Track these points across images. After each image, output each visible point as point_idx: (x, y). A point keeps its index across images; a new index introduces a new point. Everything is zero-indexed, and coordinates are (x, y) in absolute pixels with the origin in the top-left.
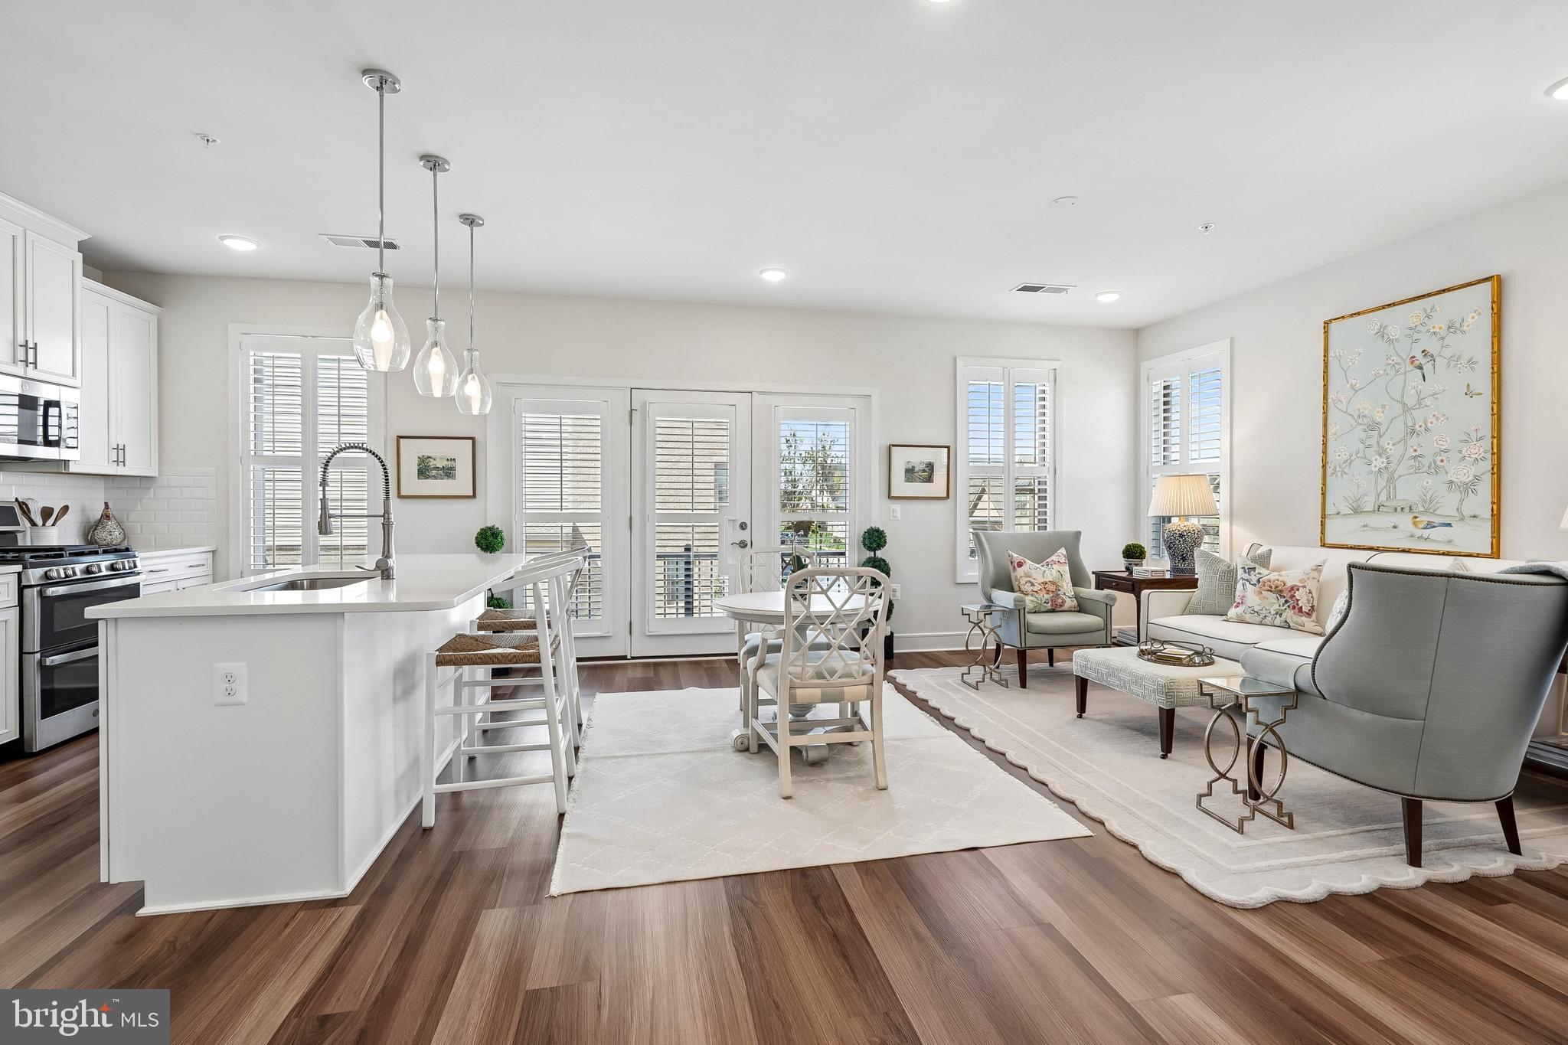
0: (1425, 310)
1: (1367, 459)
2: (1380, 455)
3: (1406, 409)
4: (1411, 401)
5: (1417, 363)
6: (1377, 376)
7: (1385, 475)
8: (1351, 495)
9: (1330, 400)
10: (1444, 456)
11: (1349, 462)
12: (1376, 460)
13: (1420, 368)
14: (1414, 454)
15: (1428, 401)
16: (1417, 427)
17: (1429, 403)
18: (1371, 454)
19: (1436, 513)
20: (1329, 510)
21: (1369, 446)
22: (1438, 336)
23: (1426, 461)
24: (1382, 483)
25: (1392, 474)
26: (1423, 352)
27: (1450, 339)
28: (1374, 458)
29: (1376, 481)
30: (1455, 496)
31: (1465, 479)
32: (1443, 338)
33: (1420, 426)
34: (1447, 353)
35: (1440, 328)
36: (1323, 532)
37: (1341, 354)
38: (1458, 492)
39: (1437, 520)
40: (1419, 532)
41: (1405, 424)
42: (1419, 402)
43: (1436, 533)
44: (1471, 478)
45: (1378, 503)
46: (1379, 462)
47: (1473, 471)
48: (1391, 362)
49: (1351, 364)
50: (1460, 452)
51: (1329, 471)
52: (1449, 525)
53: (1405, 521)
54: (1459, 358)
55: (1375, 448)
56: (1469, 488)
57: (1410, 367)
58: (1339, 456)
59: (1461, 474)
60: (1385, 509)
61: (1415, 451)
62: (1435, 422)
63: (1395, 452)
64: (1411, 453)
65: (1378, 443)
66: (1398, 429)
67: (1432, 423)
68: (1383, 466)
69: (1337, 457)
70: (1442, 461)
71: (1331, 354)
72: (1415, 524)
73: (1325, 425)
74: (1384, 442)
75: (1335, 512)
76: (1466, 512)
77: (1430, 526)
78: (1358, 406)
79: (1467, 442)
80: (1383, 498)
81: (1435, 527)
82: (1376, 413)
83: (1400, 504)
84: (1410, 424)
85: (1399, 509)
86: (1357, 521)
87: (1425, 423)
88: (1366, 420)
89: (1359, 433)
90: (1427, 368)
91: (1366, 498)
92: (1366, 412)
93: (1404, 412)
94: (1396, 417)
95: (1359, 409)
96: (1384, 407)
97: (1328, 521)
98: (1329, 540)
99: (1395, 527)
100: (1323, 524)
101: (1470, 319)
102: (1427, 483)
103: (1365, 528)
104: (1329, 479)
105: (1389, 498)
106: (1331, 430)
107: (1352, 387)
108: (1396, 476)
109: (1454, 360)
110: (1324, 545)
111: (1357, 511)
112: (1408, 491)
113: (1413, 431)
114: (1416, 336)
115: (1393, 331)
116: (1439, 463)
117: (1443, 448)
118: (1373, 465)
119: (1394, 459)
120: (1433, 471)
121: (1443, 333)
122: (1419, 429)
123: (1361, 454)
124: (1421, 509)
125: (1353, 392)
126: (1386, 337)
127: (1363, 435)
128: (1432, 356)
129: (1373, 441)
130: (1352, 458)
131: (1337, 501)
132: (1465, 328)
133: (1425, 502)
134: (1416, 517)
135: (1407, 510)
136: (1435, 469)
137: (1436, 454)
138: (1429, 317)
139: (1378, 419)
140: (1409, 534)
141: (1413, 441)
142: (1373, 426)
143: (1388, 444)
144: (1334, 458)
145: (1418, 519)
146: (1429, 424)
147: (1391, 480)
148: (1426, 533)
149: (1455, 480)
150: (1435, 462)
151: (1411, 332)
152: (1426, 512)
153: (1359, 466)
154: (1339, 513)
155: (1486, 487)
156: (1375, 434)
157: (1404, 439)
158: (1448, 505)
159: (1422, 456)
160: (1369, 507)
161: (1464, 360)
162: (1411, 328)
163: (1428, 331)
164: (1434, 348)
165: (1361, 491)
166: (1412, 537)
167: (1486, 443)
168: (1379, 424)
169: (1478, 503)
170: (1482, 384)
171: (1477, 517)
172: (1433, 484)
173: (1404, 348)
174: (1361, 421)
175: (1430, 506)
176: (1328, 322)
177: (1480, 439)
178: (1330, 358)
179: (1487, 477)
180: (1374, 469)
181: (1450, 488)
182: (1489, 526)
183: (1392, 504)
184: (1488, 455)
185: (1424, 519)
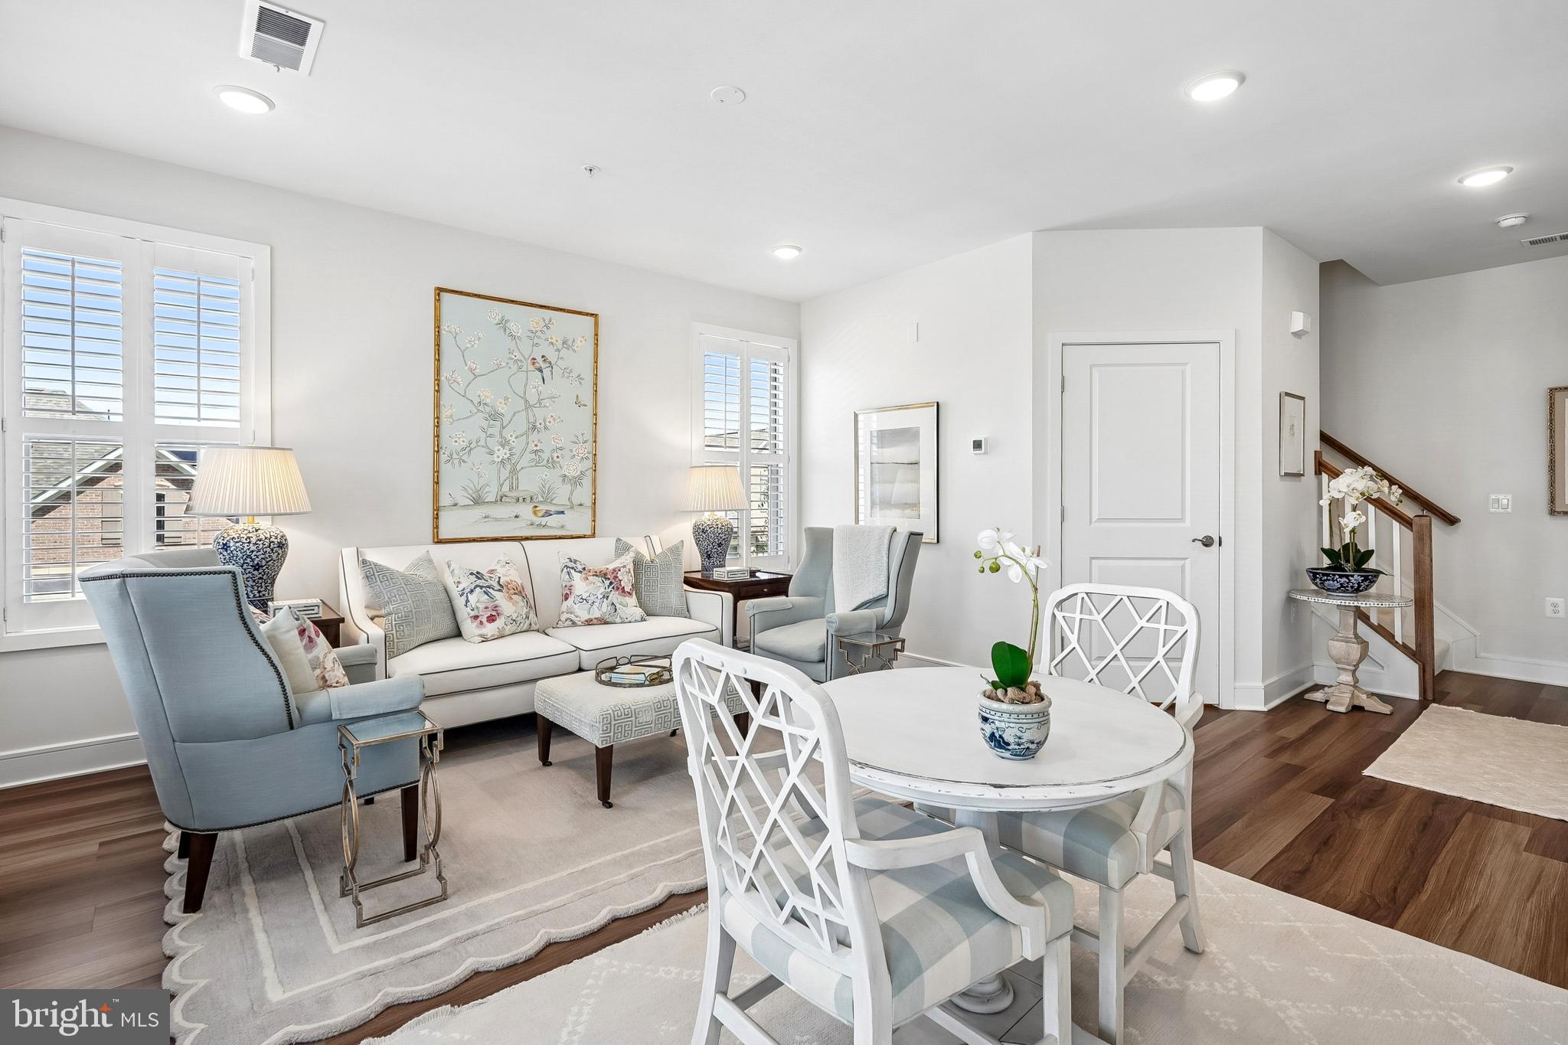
0: (544, 321)
1: (488, 448)
2: (503, 446)
3: (528, 406)
4: (533, 400)
5: (537, 365)
6: (499, 367)
7: (508, 467)
8: (471, 486)
9: (443, 378)
10: (559, 453)
11: (469, 449)
12: (498, 450)
13: (541, 371)
14: (535, 449)
15: (547, 403)
16: (538, 424)
18: (493, 444)
19: (553, 502)
20: (445, 500)
21: (491, 436)
22: (555, 348)
23: (545, 456)
24: (505, 473)
25: (515, 465)
26: (543, 357)
27: (564, 352)
28: (496, 448)
29: (499, 471)
30: (568, 487)
31: (573, 474)
32: (558, 350)
33: (541, 424)
34: (562, 364)
35: (557, 341)
36: (436, 527)
37: (458, 330)
38: (569, 485)
39: (553, 509)
40: (537, 520)
41: (528, 419)
42: (540, 401)
43: (551, 521)
44: (579, 473)
45: (500, 493)
46: (502, 453)
47: (580, 468)
48: (513, 357)
49: (469, 345)
50: (571, 451)
51: (444, 457)
52: (563, 512)
53: (526, 510)
54: (571, 371)
55: (498, 438)
56: (576, 481)
57: (531, 368)
58: (456, 442)
59: (572, 469)
60: (508, 500)
61: (536, 446)
62: (552, 422)
63: (517, 445)
64: (532, 447)
65: (501, 434)
66: (521, 424)
67: (550, 422)
68: (506, 457)
69: (454, 443)
70: (558, 457)
71: (444, 327)
72: (535, 513)
73: (437, 406)
74: (507, 434)
75: (452, 503)
76: (576, 502)
77: (548, 514)
78: (479, 392)
79: (575, 443)
80: (506, 488)
81: (551, 515)
82: (498, 403)
83: (521, 495)
84: (532, 420)
85: (521, 500)
86: (479, 512)
87: (544, 420)
88: (488, 409)
89: (479, 420)
90: (547, 372)
91: (487, 489)
92: (488, 401)
93: (526, 408)
94: (519, 412)
95: (479, 396)
96: (506, 399)
97: (442, 514)
98: (443, 535)
99: (516, 517)
100: (436, 517)
101: (579, 342)
102: (546, 475)
103: (487, 520)
104: (445, 468)
105: (511, 489)
106: (445, 413)
107: (471, 370)
108: (518, 467)
109: (567, 372)
110: (440, 542)
111: (478, 501)
112: (530, 482)
113: (534, 428)
114: (536, 340)
115: (512, 325)
116: (555, 458)
117: (558, 445)
118: (495, 455)
119: (517, 451)
120: (550, 465)
121: (559, 345)
122: (539, 426)
123: (482, 443)
124: (541, 499)
125: (473, 376)
126: (508, 331)
127: (485, 424)
128: (550, 363)
129: (495, 431)
130: (472, 446)
131: (451, 490)
132: (575, 348)
133: (543, 492)
134: (536, 507)
135: (528, 500)
136: (552, 463)
137: (553, 451)
138: (547, 326)
139: (503, 411)
140: (529, 523)
141: (534, 436)
142: (495, 416)
143: (511, 436)
144: (449, 443)
145: (537, 509)
146: (548, 423)
147: (514, 471)
148: (544, 520)
149: (568, 474)
150: (552, 459)
151: (532, 335)
153: (479, 454)
154: (455, 505)
155: (587, 482)
156: (498, 424)
157: (526, 433)
158: (561, 496)
159: (541, 451)
160: (491, 498)
161: (574, 374)
162: (532, 331)
163: (547, 340)
164: (552, 357)
165: (482, 482)
166: (532, 524)
167: (589, 446)
168: (502, 415)
169: (583, 494)
170: (587, 397)
171: (581, 505)
172: (551, 476)
173: (526, 347)
174: (481, 408)
175: (548, 496)
176: (440, 290)
177: (585, 442)
178: (443, 332)
179: (590, 473)
180: (497, 460)
181: (564, 480)
182: (590, 512)
183: (514, 494)
184: (590, 456)
185: (543, 508)
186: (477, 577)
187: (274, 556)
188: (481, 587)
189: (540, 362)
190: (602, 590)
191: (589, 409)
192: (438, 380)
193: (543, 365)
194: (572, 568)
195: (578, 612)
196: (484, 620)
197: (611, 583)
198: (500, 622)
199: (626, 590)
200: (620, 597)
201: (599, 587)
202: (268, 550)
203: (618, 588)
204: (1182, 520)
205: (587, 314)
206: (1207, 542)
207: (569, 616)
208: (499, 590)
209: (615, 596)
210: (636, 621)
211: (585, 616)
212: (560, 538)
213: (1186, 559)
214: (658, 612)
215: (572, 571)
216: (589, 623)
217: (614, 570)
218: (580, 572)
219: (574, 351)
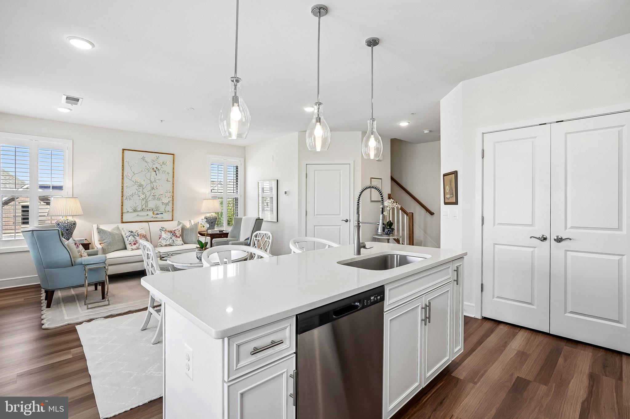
0: (157, 157)
1: (138, 195)
2: (143, 194)
3: (151, 182)
4: (153, 180)
5: (154, 170)
6: (142, 171)
7: (145, 200)
8: (133, 206)
9: (124, 175)
10: (161, 196)
11: (132, 195)
13: (156, 172)
15: (157, 181)
17: (158, 182)
18: (140, 194)
19: (159, 210)
20: (125, 211)
21: (139, 191)
22: (160, 165)
23: (156, 197)
24: (144, 202)
25: (147, 200)
26: (156, 167)
27: (163, 166)
29: (142, 202)
30: (164, 206)
31: (166, 202)
34: (162, 169)
35: (161, 163)
36: (122, 218)
37: (129, 161)
39: (159, 212)
40: (154, 216)
41: (151, 186)
42: (155, 181)
43: (158, 216)
44: (168, 202)
45: (142, 208)
46: (143, 196)
47: (168, 200)
48: (146, 168)
49: (132, 165)
50: (165, 195)
51: (124, 198)
52: (162, 214)
53: (150, 213)
54: (165, 171)
55: (141, 192)
56: (167, 204)
57: (152, 171)
58: (128, 193)
59: (165, 200)
60: (144, 210)
61: (154, 194)
62: (159, 187)
63: (148, 194)
64: (152, 194)
65: (142, 191)
66: (149, 187)
71: (125, 160)
72: (153, 214)
73: (123, 183)
74: (144, 191)
77: (157, 214)
78: (135, 179)
79: (167, 193)
80: (144, 207)
81: (159, 214)
82: (141, 182)
83: (149, 209)
86: (135, 214)
87: (156, 186)
88: (138, 184)
89: (136, 187)
90: (157, 172)
91: (138, 207)
92: (138, 181)
94: (148, 184)
96: (144, 180)
97: (124, 214)
98: (124, 221)
99: (147, 215)
100: (122, 215)
102: (157, 203)
103: (138, 216)
104: (125, 201)
105: (146, 207)
106: (125, 185)
107: (133, 172)
109: (164, 172)
110: (123, 223)
111: (135, 211)
112: (151, 205)
113: (153, 188)
114: (154, 163)
115: (146, 159)
117: (161, 194)
119: (148, 196)
122: (155, 188)
123: (136, 194)
125: (134, 174)
126: (145, 160)
127: (137, 188)
128: (158, 169)
129: (141, 190)
131: (127, 207)
132: (167, 164)
134: (154, 212)
135: (151, 210)
136: (159, 199)
137: (159, 195)
138: (158, 159)
139: (142, 184)
141: (153, 191)
142: (141, 186)
143: (146, 191)
144: (126, 194)
147: (146, 202)
148: (156, 216)
149: (164, 202)
151: (153, 161)
152: (156, 210)
153: (136, 197)
154: (128, 212)
155: (170, 204)
156: (141, 188)
157: (150, 190)
158: (162, 208)
159: (155, 195)
160: (139, 209)
161: (166, 172)
162: (153, 160)
163: (157, 162)
164: (159, 167)
165: (136, 205)
166: (152, 217)
167: (171, 193)
168: (143, 185)
169: (169, 208)
170: (170, 179)
171: (168, 211)
172: (159, 203)
173: (151, 165)
174: (136, 183)
175: (157, 208)
176: (124, 150)
177: (170, 192)
178: (125, 162)
179: (171, 202)
180: (141, 198)
181: (163, 204)
182: (171, 213)
183: (147, 208)
184: (172, 196)
185: (156, 212)
186: (131, 232)
187: (72, 227)
188: (132, 235)
189: (155, 168)
190: (170, 236)
191: (171, 182)
192: (123, 176)
193: (156, 170)
194: (162, 230)
195: (163, 242)
196: (133, 244)
197: (173, 234)
198: (137, 245)
199: (178, 236)
200: (175, 238)
201: (169, 235)
202: (71, 225)
203: (175, 236)
204: (340, 214)
205: (171, 154)
206: (347, 221)
207: (160, 244)
208: (138, 236)
209: (174, 238)
210: (180, 245)
211: (165, 244)
212: (161, 221)
213: (341, 226)
214: (189, 242)
215: (162, 231)
216: (166, 246)
217: (174, 230)
218: (164, 231)
219: (166, 165)
